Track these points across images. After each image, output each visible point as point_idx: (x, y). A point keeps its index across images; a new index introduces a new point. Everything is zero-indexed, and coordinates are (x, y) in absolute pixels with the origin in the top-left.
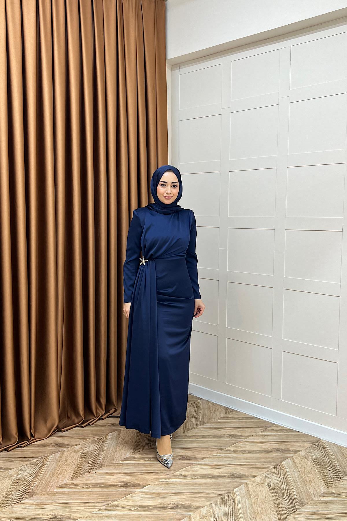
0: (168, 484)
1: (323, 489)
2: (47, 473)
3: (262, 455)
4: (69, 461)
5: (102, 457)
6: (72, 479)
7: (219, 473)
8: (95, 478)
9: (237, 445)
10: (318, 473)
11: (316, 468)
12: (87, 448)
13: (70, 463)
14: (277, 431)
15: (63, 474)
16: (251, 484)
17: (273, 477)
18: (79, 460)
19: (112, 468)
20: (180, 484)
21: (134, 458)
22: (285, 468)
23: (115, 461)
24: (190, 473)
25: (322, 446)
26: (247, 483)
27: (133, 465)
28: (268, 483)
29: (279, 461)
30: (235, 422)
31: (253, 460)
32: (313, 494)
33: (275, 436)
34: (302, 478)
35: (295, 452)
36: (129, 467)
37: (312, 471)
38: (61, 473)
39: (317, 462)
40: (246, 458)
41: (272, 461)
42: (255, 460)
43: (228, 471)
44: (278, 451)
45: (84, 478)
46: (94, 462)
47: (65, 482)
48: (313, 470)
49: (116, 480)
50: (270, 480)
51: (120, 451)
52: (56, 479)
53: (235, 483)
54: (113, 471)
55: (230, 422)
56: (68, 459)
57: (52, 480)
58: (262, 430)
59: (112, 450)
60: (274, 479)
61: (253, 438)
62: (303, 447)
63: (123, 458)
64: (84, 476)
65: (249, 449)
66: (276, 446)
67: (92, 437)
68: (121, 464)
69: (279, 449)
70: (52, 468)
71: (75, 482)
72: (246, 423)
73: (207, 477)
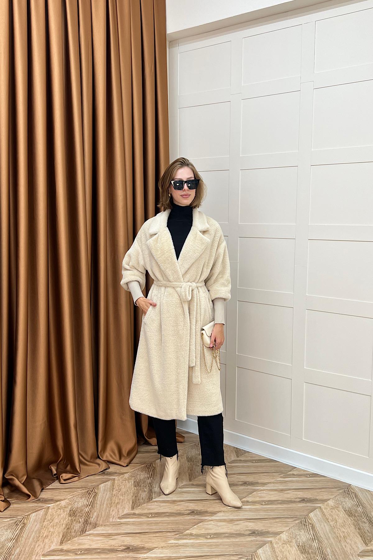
0: (178, 546)
1: (361, 547)
2: (30, 537)
3: (285, 506)
4: (56, 521)
5: (95, 514)
6: (61, 543)
7: (237, 531)
8: (89, 541)
9: (255, 494)
10: (353, 527)
11: (350, 521)
12: (76, 503)
13: (57, 523)
14: (299, 476)
15: (49, 537)
16: (277, 543)
17: (301, 533)
18: (68, 519)
19: (108, 528)
20: (193, 546)
21: (134, 514)
22: (313, 521)
23: (112, 519)
24: (203, 532)
25: (354, 493)
26: (271, 542)
27: (134, 524)
28: (296, 542)
29: (305, 513)
30: (248, 467)
31: (275, 512)
32: (350, 553)
33: (298, 482)
34: (335, 533)
35: (323, 501)
36: (129, 526)
37: (346, 524)
38: (48, 536)
39: (350, 513)
40: (266, 510)
41: (297, 513)
42: (278, 512)
43: (248, 528)
44: (303, 500)
45: (76, 542)
46: (87, 521)
47: (53, 547)
48: (346, 522)
49: (116, 543)
50: (298, 537)
51: (116, 506)
52: (41, 543)
53: (257, 542)
54: (110, 532)
55: (243, 467)
56: (54, 518)
57: (37, 546)
58: (282, 475)
59: (107, 504)
60: (303, 536)
61: (272, 485)
62: (332, 495)
63: (121, 514)
64: (76, 539)
65: (269, 499)
66: (301, 494)
67: (81, 489)
68: (119, 523)
69: (304, 498)
70: (35, 530)
71: (65, 547)
72: (262, 467)
73: (224, 535)
